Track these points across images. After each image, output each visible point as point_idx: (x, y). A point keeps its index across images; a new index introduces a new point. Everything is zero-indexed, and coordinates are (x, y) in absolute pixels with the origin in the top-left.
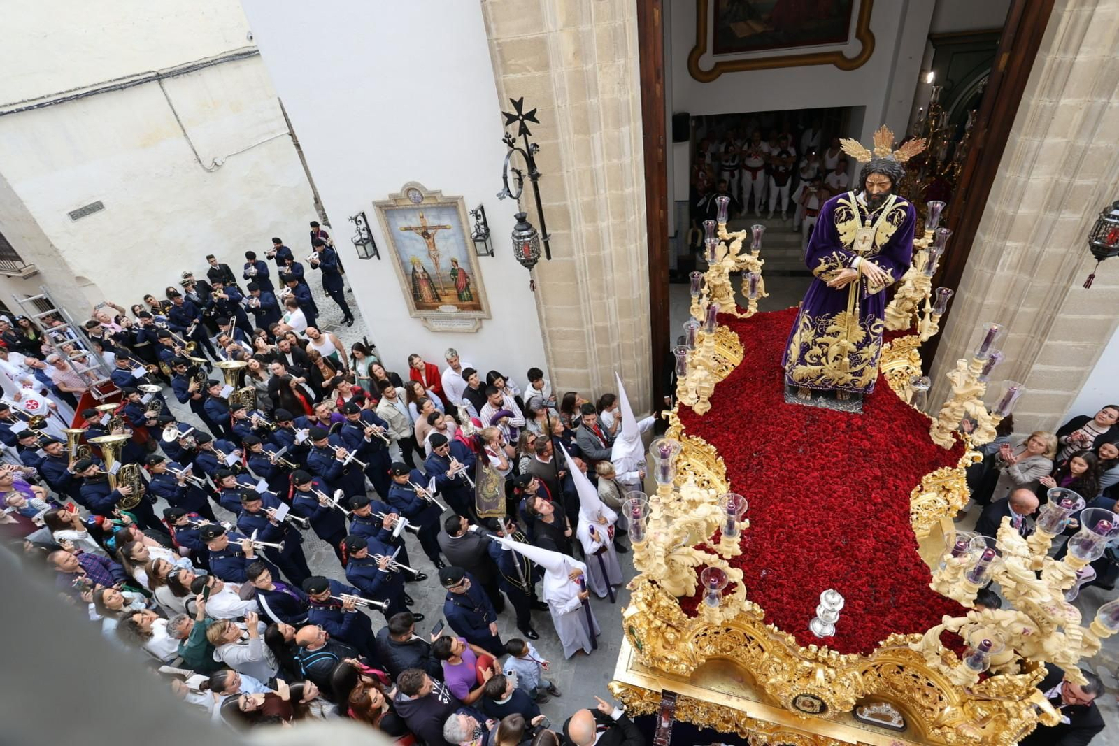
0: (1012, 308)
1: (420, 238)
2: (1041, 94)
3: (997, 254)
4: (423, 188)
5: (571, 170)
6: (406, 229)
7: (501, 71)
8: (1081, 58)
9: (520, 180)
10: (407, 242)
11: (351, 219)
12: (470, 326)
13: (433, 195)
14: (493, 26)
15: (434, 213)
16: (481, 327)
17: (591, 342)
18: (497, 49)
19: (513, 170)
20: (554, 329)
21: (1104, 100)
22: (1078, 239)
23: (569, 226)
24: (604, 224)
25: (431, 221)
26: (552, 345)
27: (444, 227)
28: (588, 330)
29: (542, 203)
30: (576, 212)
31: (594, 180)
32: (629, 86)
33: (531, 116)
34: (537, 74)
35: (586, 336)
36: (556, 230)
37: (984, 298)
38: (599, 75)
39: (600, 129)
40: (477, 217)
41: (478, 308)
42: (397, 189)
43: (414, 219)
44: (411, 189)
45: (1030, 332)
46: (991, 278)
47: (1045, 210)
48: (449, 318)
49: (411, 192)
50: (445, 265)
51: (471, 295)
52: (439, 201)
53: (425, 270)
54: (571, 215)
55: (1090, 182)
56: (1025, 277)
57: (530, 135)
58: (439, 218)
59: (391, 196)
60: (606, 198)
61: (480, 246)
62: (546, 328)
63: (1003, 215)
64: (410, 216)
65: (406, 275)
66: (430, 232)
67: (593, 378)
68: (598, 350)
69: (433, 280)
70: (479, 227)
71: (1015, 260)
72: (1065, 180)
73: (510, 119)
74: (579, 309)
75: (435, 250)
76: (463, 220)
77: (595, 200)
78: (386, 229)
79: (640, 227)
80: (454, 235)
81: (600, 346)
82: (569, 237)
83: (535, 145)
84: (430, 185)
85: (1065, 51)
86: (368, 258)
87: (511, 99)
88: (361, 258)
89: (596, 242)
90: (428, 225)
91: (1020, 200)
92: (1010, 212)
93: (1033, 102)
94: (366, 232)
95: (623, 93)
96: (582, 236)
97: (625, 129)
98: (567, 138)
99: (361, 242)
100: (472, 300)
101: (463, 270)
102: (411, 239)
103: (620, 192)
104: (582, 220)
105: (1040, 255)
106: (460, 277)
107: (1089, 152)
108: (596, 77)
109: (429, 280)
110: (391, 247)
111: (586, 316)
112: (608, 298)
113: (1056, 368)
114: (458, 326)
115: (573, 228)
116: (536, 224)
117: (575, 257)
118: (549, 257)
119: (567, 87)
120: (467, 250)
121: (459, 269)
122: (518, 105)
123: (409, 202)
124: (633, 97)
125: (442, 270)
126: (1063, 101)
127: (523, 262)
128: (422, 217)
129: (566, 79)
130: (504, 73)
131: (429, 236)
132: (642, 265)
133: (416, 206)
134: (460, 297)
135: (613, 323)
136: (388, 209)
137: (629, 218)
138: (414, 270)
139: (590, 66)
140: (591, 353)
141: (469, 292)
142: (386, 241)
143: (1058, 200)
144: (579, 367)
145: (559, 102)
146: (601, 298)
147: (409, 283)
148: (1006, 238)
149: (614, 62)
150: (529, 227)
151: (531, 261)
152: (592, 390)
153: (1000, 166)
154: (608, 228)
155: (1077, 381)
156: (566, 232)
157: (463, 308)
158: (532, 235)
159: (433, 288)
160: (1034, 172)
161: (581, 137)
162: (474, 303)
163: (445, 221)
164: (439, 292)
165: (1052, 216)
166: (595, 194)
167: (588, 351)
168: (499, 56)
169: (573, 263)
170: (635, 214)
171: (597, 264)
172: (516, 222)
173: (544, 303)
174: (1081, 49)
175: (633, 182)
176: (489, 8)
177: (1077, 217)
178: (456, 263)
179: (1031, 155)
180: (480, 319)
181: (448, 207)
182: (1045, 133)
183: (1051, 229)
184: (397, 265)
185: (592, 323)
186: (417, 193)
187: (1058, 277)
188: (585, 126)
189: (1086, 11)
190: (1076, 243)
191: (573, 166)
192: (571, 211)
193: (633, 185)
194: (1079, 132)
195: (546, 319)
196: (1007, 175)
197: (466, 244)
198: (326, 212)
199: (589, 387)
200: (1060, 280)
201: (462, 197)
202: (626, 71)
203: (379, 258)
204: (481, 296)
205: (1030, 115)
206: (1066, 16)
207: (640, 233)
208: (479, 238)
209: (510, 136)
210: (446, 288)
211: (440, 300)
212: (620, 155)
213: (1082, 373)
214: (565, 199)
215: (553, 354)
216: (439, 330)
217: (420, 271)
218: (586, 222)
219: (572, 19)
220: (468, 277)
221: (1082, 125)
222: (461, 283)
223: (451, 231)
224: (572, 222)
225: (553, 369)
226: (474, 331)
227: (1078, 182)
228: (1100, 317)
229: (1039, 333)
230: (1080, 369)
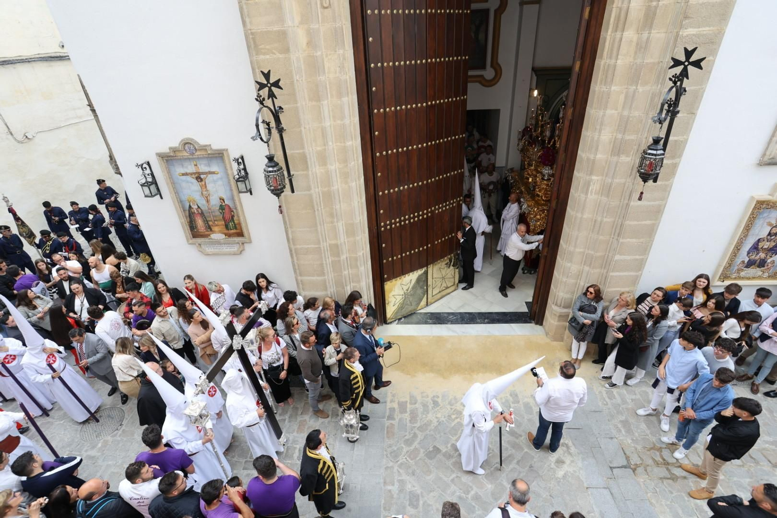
0: (599, 219)
1: (195, 181)
2: (601, 83)
3: (588, 184)
4: (196, 142)
5: (307, 127)
6: (183, 175)
7: (254, 53)
8: (619, 62)
9: (269, 130)
10: (184, 185)
11: (137, 166)
12: (235, 248)
13: (204, 148)
14: (247, 20)
15: (205, 162)
16: (244, 250)
17: (327, 257)
18: (251, 37)
19: (263, 122)
20: (298, 247)
21: (635, 87)
22: (631, 173)
23: (307, 168)
24: (333, 168)
25: (203, 168)
26: (297, 260)
27: (213, 173)
28: (324, 247)
29: (287, 151)
30: (312, 159)
31: (324, 135)
32: (347, 69)
33: (276, 84)
34: (281, 56)
35: (323, 251)
36: (298, 171)
37: (582, 213)
38: (326, 60)
39: (328, 99)
40: (239, 164)
41: (241, 234)
42: (176, 144)
43: (189, 167)
44: (187, 143)
45: (611, 235)
46: (585, 200)
47: (611, 156)
48: (218, 243)
49: (187, 146)
50: (215, 202)
51: (235, 225)
52: (209, 152)
53: (198, 207)
54: (308, 160)
55: (633, 137)
56: (604, 199)
57: (276, 98)
58: (209, 166)
59: (170, 148)
60: (333, 149)
61: (241, 186)
62: (292, 246)
63: (588, 159)
64: (186, 164)
65: (184, 210)
66: (202, 176)
67: (329, 283)
68: (332, 262)
69: (206, 215)
70: (240, 171)
71: (598, 188)
72: (620, 136)
73: (262, 86)
74: (317, 230)
75: (207, 191)
76: (228, 167)
77: (325, 149)
78: (167, 175)
79: (358, 169)
80: (221, 179)
81: (333, 259)
82: (307, 176)
83: (281, 108)
84: (202, 140)
85: (611, 58)
86: (152, 196)
87: (261, 71)
88: (146, 196)
89: (327, 180)
90: (201, 171)
91: (597, 149)
92: (592, 157)
93: (597, 89)
94: (150, 176)
95: (342, 74)
96: (316, 176)
97: (345, 99)
98: (304, 103)
99: (146, 184)
100: (236, 228)
101: (229, 206)
102: (188, 182)
103: (343, 144)
104: (316, 164)
105: (611, 184)
106: (227, 210)
107: (631, 119)
108: (323, 62)
109: (202, 214)
110: (172, 189)
111: (322, 235)
112: (337, 222)
113: (628, 258)
114: (226, 249)
115: (310, 170)
116: (282, 164)
117: (312, 191)
118: (293, 191)
119: (303, 67)
120: (231, 190)
121: (226, 205)
122: (267, 76)
123: (185, 154)
124: (350, 77)
125: (212, 206)
126: (613, 88)
127: (272, 191)
128: (196, 165)
129: (302, 62)
130: (257, 55)
131: (202, 180)
132: (361, 198)
133: (191, 157)
134: (227, 227)
135: (342, 241)
136: (168, 159)
137: (350, 164)
138: (190, 207)
139: (319, 53)
140: (326, 264)
141: (234, 223)
142: (167, 184)
143: (618, 149)
144: (318, 275)
145: (296, 77)
146: (332, 222)
147: (186, 218)
148: (591, 174)
149: (336, 51)
150: (277, 164)
151: (278, 190)
152: (329, 293)
153: (583, 129)
154: (336, 171)
155: (640, 265)
156: (305, 172)
157: (229, 235)
158: (278, 170)
159: (206, 221)
160: (603, 132)
161: (314, 103)
162: (238, 231)
163: (214, 168)
164: (210, 223)
165: (615, 159)
166: (325, 145)
167: (324, 262)
168: (253, 42)
169: (311, 196)
170: (354, 161)
171: (329, 197)
172: (266, 161)
173: (291, 227)
174: (619, 57)
175: (352, 138)
176: (244, 7)
177: (628, 159)
178: (223, 200)
179: (599, 121)
180: (243, 244)
181: (216, 157)
182: (606, 108)
183: (616, 168)
184: (177, 204)
185: (326, 241)
186: (192, 146)
187: (623, 197)
188: (317, 96)
189: (618, 35)
190: (630, 176)
191: (309, 124)
192: (308, 157)
193: (352, 140)
194: (623, 107)
195: (292, 239)
196: (587, 134)
197: (231, 185)
198: (118, 163)
199: (326, 289)
200: (624, 199)
201: (227, 150)
202: (344, 59)
203: (162, 198)
204: (243, 225)
205: (596, 97)
206: (608, 38)
207: (359, 174)
208: (240, 179)
209: (261, 96)
210: (216, 220)
211: (211, 230)
212: (342, 118)
213: (642, 260)
214: (303, 148)
215: (298, 266)
216: (210, 253)
217: (195, 207)
218: (319, 166)
219: (305, 19)
220: (233, 211)
221: (624, 103)
222: (228, 216)
223: (219, 176)
224: (309, 166)
225: (299, 278)
226: (239, 252)
227: (627, 137)
228: (648, 222)
229: (616, 234)
230: (641, 257)
